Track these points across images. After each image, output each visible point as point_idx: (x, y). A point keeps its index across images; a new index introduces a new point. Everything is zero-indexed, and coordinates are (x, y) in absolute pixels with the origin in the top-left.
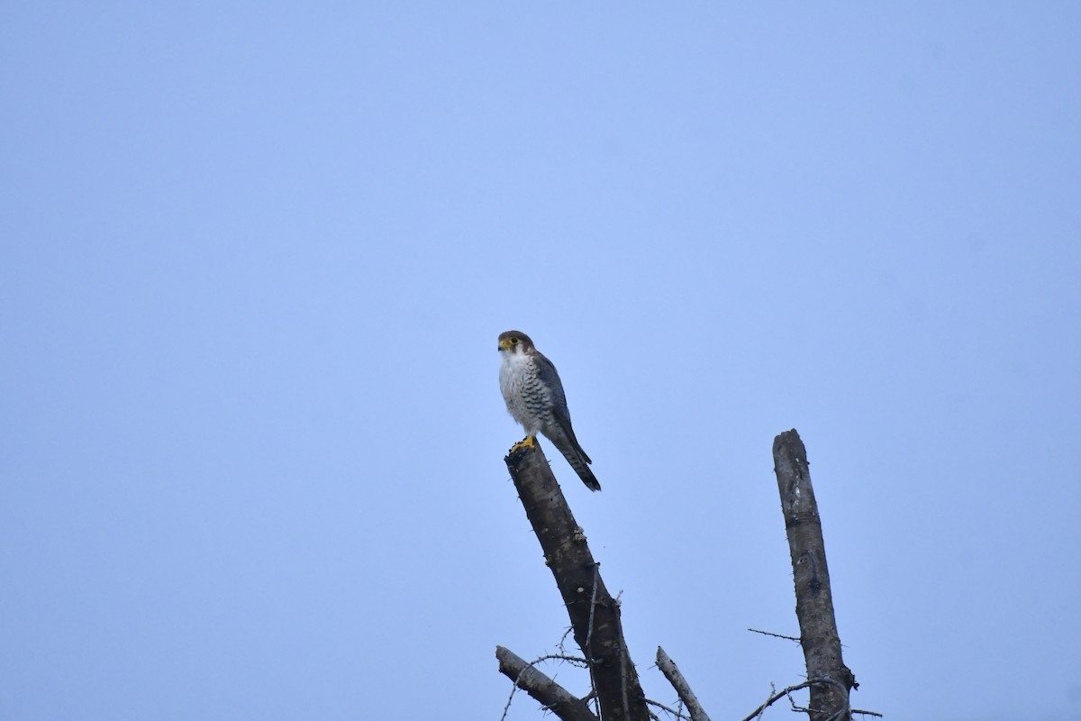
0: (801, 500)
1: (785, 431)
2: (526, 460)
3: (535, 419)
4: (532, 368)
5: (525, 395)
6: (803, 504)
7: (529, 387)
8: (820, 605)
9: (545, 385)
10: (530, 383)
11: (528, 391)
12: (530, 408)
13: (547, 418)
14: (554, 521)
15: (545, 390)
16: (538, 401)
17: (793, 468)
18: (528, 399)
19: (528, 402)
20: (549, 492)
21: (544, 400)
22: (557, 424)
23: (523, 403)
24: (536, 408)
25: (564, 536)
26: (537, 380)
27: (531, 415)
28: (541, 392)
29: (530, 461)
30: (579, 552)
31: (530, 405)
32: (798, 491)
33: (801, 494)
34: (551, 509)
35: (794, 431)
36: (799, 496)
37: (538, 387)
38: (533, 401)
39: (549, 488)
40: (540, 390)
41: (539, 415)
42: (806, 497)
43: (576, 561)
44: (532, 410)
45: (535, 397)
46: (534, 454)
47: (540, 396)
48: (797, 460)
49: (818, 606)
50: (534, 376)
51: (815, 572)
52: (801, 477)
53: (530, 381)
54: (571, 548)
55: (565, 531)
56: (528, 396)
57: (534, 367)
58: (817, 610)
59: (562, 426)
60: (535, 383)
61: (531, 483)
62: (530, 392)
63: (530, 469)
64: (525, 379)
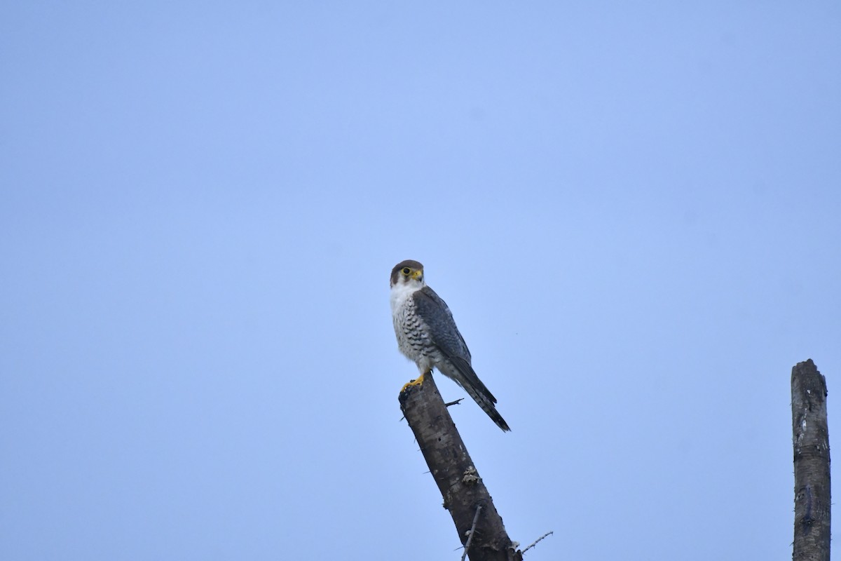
0: (806, 433)
1: (800, 361)
2: (411, 399)
3: (421, 356)
4: (410, 304)
5: (407, 331)
6: (808, 437)
7: (409, 323)
8: (809, 542)
9: (424, 321)
10: (409, 320)
11: (409, 328)
12: (413, 345)
13: (433, 354)
14: (443, 461)
15: (424, 326)
16: (418, 337)
17: (803, 400)
18: (410, 335)
19: (410, 338)
20: (437, 432)
21: (423, 336)
22: (447, 361)
23: (407, 340)
24: (419, 345)
25: (453, 477)
26: (416, 317)
27: (416, 352)
28: (420, 328)
29: (415, 400)
30: (469, 493)
31: (413, 342)
32: (804, 424)
33: (807, 427)
34: (439, 450)
35: (810, 361)
36: (805, 429)
37: (417, 324)
38: (415, 338)
39: (436, 427)
40: (419, 326)
41: (423, 352)
42: (813, 430)
43: (465, 503)
44: (416, 347)
45: (415, 333)
46: (420, 392)
47: (419, 333)
48: (809, 392)
49: (807, 543)
50: (413, 313)
51: (809, 509)
52: (810, 409)
53: (409, 318)
54: (460, 490)
55: (454, 472)
56: (410, 333)
57: (412, 303)
58: (806, 548)
59: (452, 363)
60: (414, 320)
61: (418, 422)
62: (411, 328)
63: (417, 408)
64: (406, 315)
